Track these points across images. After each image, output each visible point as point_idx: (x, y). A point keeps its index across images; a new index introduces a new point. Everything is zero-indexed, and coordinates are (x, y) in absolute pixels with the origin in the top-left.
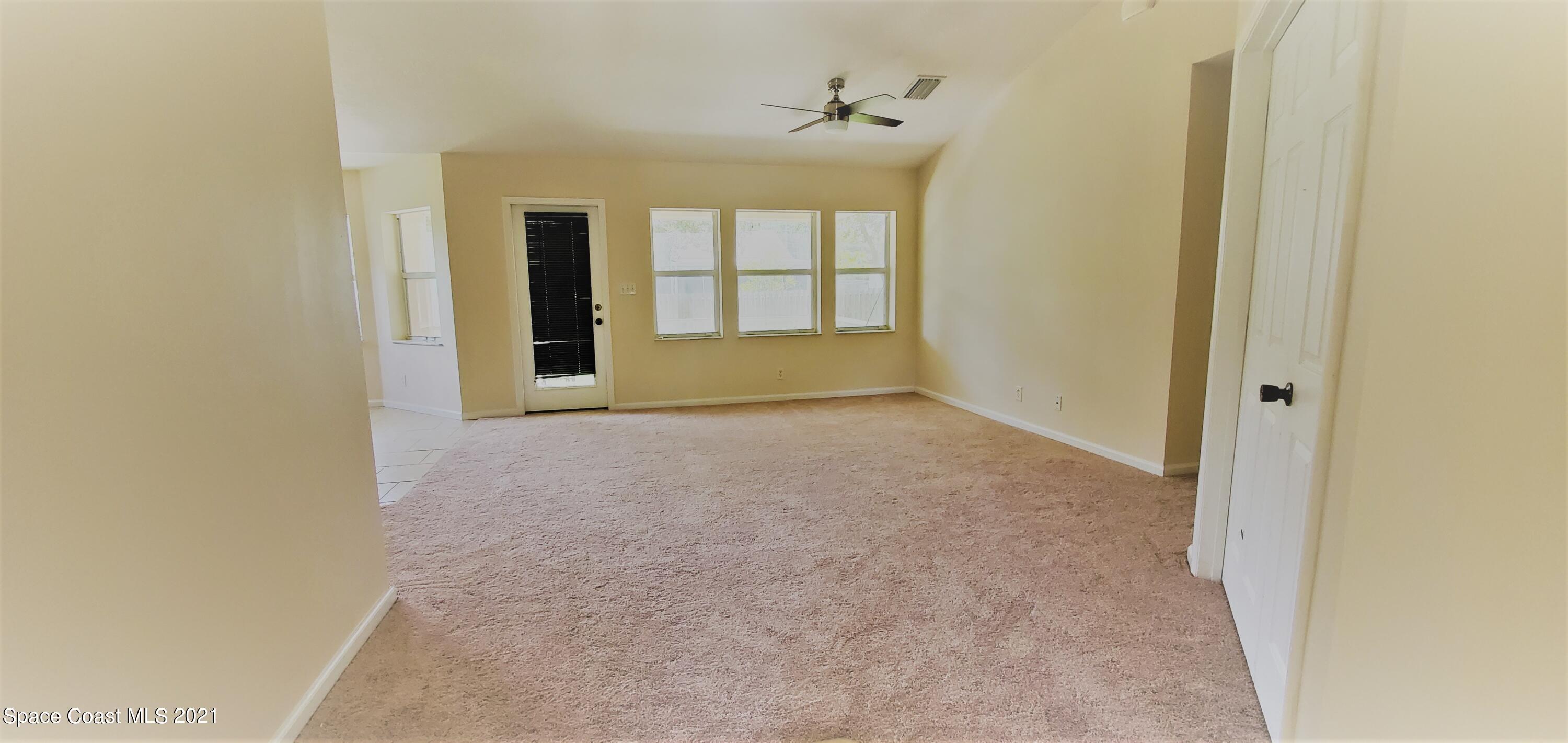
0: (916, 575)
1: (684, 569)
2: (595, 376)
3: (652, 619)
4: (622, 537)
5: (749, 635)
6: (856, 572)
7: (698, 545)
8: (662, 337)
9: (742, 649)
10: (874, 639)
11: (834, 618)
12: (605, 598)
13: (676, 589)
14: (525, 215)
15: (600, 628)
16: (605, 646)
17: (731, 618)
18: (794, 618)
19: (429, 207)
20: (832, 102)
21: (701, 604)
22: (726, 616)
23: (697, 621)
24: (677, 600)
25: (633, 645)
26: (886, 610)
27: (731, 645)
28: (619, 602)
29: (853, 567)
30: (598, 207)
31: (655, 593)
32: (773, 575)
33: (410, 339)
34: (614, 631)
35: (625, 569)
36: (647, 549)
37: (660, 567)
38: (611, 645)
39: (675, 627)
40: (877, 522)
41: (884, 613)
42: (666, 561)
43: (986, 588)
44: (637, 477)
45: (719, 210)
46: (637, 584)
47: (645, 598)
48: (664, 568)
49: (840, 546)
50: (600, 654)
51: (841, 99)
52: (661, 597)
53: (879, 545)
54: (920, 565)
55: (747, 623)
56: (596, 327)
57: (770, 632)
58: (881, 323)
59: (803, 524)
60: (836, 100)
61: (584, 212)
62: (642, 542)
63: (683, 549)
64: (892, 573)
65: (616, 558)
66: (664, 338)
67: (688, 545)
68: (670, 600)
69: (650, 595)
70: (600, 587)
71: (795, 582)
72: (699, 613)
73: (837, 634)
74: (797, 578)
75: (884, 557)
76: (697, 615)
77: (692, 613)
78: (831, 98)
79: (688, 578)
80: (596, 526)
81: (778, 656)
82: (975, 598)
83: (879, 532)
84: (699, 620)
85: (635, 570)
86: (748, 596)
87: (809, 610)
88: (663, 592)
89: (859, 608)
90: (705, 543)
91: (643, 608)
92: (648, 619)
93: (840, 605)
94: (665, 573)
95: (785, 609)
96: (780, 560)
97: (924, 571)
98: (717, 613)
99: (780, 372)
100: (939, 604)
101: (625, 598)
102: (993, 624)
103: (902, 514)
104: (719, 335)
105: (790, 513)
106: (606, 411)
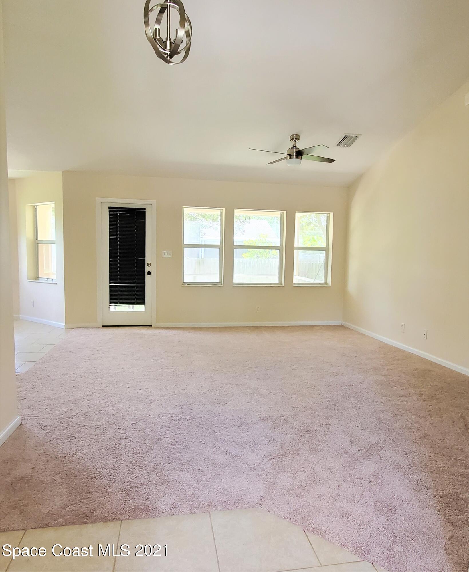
0: (318, 428)
1: (183, 417)
2: (145, 306)
3: (161, 442)
4: (150, 398)
5: (214, 453)
6: (283, 424)
7: (193, 405)
8: (186, 284)
9: (209, 460)
10: (285, 460)
11: (264, 447)
12: (136, 430)
13: (177, 427)
14: (109, 208)
15: (131, 445)
16: (133, 454)
17: (205, 444)
18: (242, 446)
19: (54, 202)
20: (292, 148)
21: (190, 436)
22: (203, 443)
23: (186, 445)
24: (176, 433)
25: (149, 454)
26: (296, 445)
27: (203, 457)
28: (144, 432)
29: (281, 422)
30: (152, 205)
31: (165, 428)
32: (233, 423)
33: (38, 280)
34: (139, 446)
35: (150, 415)
36: (164, 405)
37: (169, 415)
38: (136, 453)
39: (173, 446)
40: (301, 398)
41: (294, 447)
42: (173, 412)
43: (357, 437)
44: (163, 365)
45: (224, 209)
46: (155, 423)
47: (159, 431)
48: (172, 416)
49: (276, 410)
50: (129, 458)
51: (298, 146)
52: (168, 430)
53: (299, 411)
54: (321, 423)
55: (214, 447)
56: (147, 276)
57: (226, 453)
58: (322, 281)
59: (257, 397)
60: (294, 147)
61: (143, 208)
62: (161, 401)
63: (184, 406)
64: (303, 426)
65: (145, 409)
66: (187, 285)
67: (187, 405)
68: (172, 433)
69: (161, 429)
70: (134, 423)
71: (246, 427)
72: (188, 440)
73: (264, 456)
74: (247, 425)
75: (301, 418)
76: (187, 441)
77: (184, 440)
78: (292, 146)
79: (185, 422)
80: (136, 391)
81: (229, 465)
82: (349, 442)
83: (301, 404)
84: (187, 444)
85: (155, 416)
86: (218, 433)
87: (251, 443)
88: (169, 428)
89: (280, 443)
90: (197, 404)
91: (157, 436)
92: (159, 441)
93: (270, 441)
94: (172, 418)
95: (237, 441)
96: (239, 415)
97: (323, 426)
98: (198, 441)
99: (258, 308)
100: (327, 444)
101: (148, 430)
102: (357, 456)
103: (317, 394)
104: (221, 284)
105: (250, 390)
106: (151, 327)
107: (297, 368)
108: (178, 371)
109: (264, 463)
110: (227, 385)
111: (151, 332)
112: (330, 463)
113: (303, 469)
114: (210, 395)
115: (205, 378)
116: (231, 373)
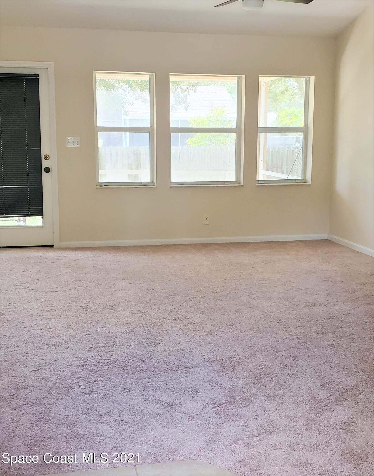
0: (279, 370)
1: (101, 361)
2: (42, 218)
3: (72, 391)
4: (54, 340)
5: (142, 402)
6: (233, 367)
7: (114, 346)
8: (103, 185)
9: (135, 410)
10: (234, 408)
11: (207, 394)
12: (38, 378)
13: (93, 374)
15: (33, 395)
16: (36, 405)
17: (131, 392)
18: (178, 393)
21: (110, 383)
22: (128, 390)
23: (105, 393)
24: (92, 380)
25: (56, 405)
26: (248, 391)
27: (128, 407)
28: (49, 380)
29: (232, 364)
30: (48, 69)
31: (76, 376)
32: (168, 367)
34: (43, 397)
35: (55, 360)
36: (74, 348)
37: (82, 359)
38: (40, 405)
39: (88, 396)
40: (260, 335)
41: (246, 393)
42: (87, 356)
43: (331, 380)
44: (72, 298)
45: (154, 74)
46: (63, 369)
47: (68, 378)
48: (85, 360)
49: (226, 350)
50: (32, 410)
52: (81, 378)
53: (257, 350)
54: (285, 364)
55: (142, 395)
56: (44, 174)
57: (158, 401)
58: (299, 177)
59: (201, 334)
61: (36, 73)
62: (71, 343)
63: (102, 348)
64: (260, 369)
65: (50, 353)
66: (104, 186)
67: (106, 346)
68: (87, 380)
69: (72, 377)
70: (35, 371)
71: (184, 371)
72: (108, 388)
73: (207, 403)
74: (186, 369)
75: (258, 358)
76: (106, 389)
77: (102, 388)
79: (103, 367)
80: (35, 332)
81: (161, 414)
82: (319, 386)
83: (260, 342)
84: (106, 392)
85: (63, 361)
86: (147, 379)
87: (190, 389)
88: (82, 375)
89: (228, 389)
90: (120, 345)
91: (66, 384)
92: (69, 390)
93: (215, 387)
94: (86, 363)
95: (172, 388)
96: (176, 357)
97: (286, 368)
98: (121, 389)
99: (207, 218)
100: (290, 388)
101: (54, 378)
102: (326, 402)
103: (283, 330)
104: (153, 184)
105: (192, 326)
106: (52, 248)
107: (258, 297)
108: (92, 305)
109: (206, 411)
110: (161, 321)
111: (52, 255)
112: (292, 410)
113: (256, 417)
114: (137, 333)
115: (130, 313)
116: (166, 305)
